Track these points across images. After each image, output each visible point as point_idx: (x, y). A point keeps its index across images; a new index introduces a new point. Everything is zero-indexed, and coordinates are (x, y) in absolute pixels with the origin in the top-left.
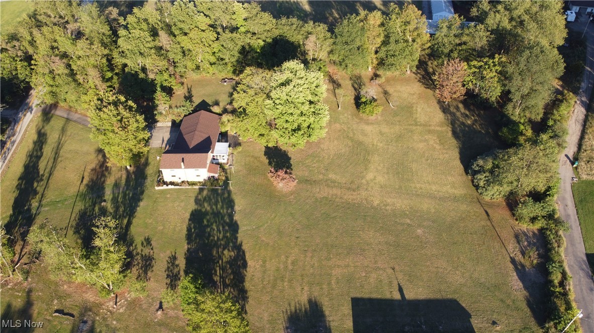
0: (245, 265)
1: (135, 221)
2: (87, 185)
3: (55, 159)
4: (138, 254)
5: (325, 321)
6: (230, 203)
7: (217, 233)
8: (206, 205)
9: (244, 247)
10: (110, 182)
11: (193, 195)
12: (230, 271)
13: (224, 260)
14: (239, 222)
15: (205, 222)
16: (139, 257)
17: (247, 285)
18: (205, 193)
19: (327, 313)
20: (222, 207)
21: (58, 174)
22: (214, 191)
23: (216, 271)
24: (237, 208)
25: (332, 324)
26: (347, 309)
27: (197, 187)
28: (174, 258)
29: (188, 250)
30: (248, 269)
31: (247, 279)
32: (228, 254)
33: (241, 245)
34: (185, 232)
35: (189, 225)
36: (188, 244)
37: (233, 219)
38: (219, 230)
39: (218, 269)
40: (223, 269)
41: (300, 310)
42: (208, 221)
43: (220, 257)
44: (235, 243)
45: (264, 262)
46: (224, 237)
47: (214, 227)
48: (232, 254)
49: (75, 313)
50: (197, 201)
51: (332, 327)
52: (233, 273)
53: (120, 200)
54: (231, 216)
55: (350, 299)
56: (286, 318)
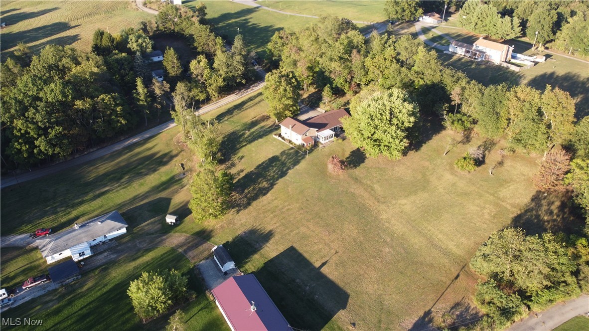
0: (265, 194)
1: (249, 146)
2: (252, 121)
3: (256, 104)
4: (232, 160)
5: (264, 244)
6: (296, 162)
7: (271, 173)
8: (284, 156)
9: (275, 187)
10: (262, 124)
11: (285, 148)
12: (255, 192)
13: (260, 186)
14: (288, 174)
15: (273, 164)
16: (231, 162)
17: (254, 203)
18: (292, 151)
19: (271, 242)
20: (290, 162)
21: (248, 110)
22: (297, 152)
23: (250, 188)
24: (297, 167)
25: (266, 248)
26: (282, 248)
27: (291, 146)
28: (242, 171)
29: (252, 171)
30: (264, 197)
31: (258, 201)
32: (265, 184)
33: (275, 184)
34: (260, 163)
35: (266, 161)
36: (255, 169)
37: (288, 170)
38: (274, 172)
39: (252, 187)
40: (254, 189)
41: (261, 231)
42: (275, 164)
43: (259, 184)
44: (274, 181)
45: (276, 199)
46: (274, 176)
47: (275, 169)
48: (266, 186)
49: (186, 169)
50: (283, 153)
51: (264, 249)
52: (256, 194)
53: (255, 134)
54: (289, 168)
55: (291, 245)
56: (250, 229)
